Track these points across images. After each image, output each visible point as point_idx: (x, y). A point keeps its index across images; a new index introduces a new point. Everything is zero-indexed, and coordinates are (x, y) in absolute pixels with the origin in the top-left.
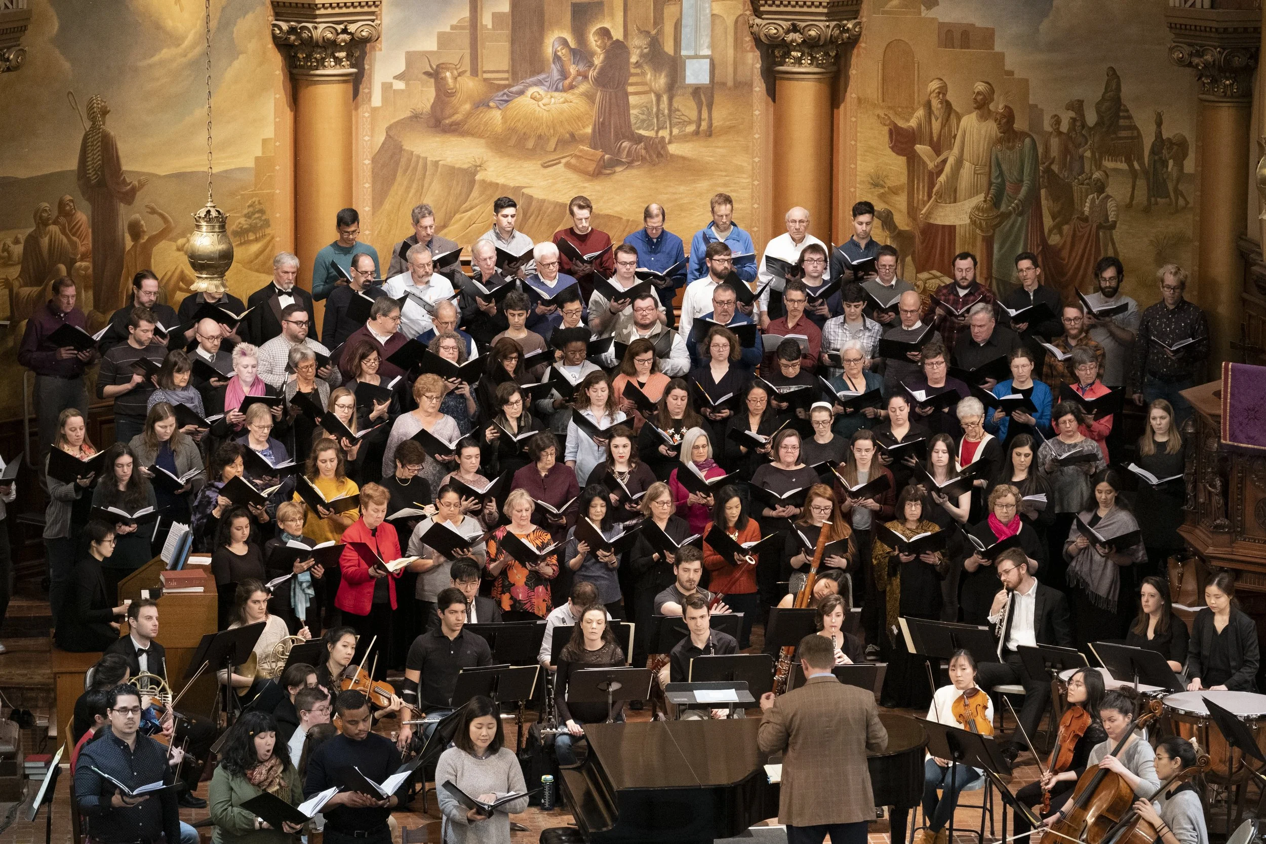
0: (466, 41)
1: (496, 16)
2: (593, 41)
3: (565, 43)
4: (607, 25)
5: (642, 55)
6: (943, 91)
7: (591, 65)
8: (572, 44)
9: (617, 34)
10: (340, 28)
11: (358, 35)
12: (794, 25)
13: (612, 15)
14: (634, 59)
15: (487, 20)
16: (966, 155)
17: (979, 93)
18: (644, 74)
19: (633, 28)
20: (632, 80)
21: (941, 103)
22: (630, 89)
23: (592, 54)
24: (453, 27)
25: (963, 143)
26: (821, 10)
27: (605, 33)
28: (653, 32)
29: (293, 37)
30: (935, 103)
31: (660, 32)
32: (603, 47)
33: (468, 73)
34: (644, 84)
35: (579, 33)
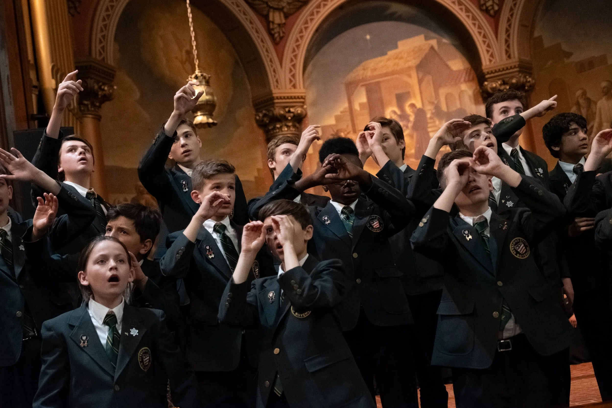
0: (349, 118)
1: (361, 105)
2: (408, 110)
3: (395, 112)
4: (413, 101)
5: (432, 114)
6: (584, 94)
7: (409, 121)
8: (399, 112)
9: (419, 105)
10: (287, 109)
11: (296, 113)
12: (504, 81)
13: (415, 97)
14: (429, 115)
15: (357, 107)
16: (604, 119)
17: (604, 88)
18: (434, 122)
19: (426, 102)
20: (429, 125)
21: (585, 99)
22: (429, 130)
23: (409, 116)
24: (341, 112)
25: (600, 115)
26: (515, 70)
27: (413, 106)
28: (436, 102)
29: (265, 119)
30: (581, 101)
31: (439, 102)
32: (413, 112)
33: (352, 133)
34: (435, 126)
35: (401, 106)
